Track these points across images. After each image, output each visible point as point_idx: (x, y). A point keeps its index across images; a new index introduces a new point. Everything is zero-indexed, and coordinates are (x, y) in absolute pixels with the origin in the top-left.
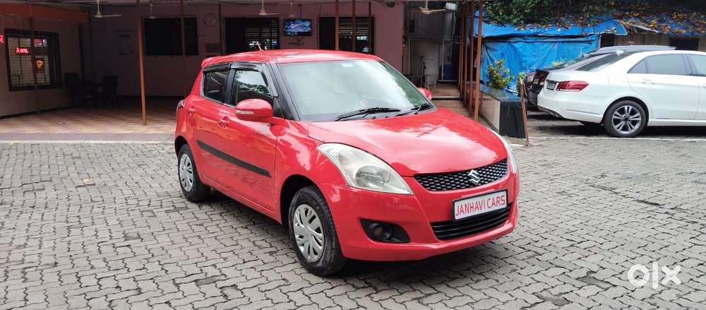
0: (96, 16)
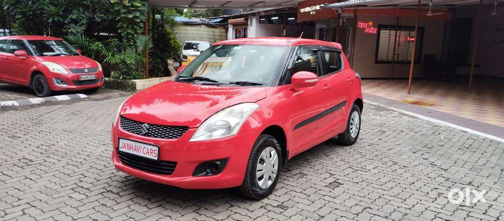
0: (428, 15)
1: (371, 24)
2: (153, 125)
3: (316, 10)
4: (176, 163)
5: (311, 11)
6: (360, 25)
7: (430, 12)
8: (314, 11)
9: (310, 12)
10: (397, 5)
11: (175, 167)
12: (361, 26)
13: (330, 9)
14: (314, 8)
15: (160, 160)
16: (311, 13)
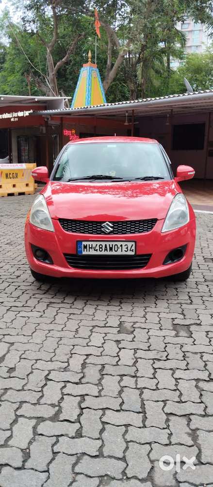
0: (125, 124)
1: (74, 132)
2: (117, 222)
3: (18, 117)
4: (150, 255)
5: (12, 118)
6: (66, 132)
7: (126, 122)
8: (16, 117)
9: (10, 119)
10: (93, 115)
11: (149, 259)
12: (66, 134)
13: (41, 116)
14: (15, 115)
15: (137, 254)
16: (12, 120)
